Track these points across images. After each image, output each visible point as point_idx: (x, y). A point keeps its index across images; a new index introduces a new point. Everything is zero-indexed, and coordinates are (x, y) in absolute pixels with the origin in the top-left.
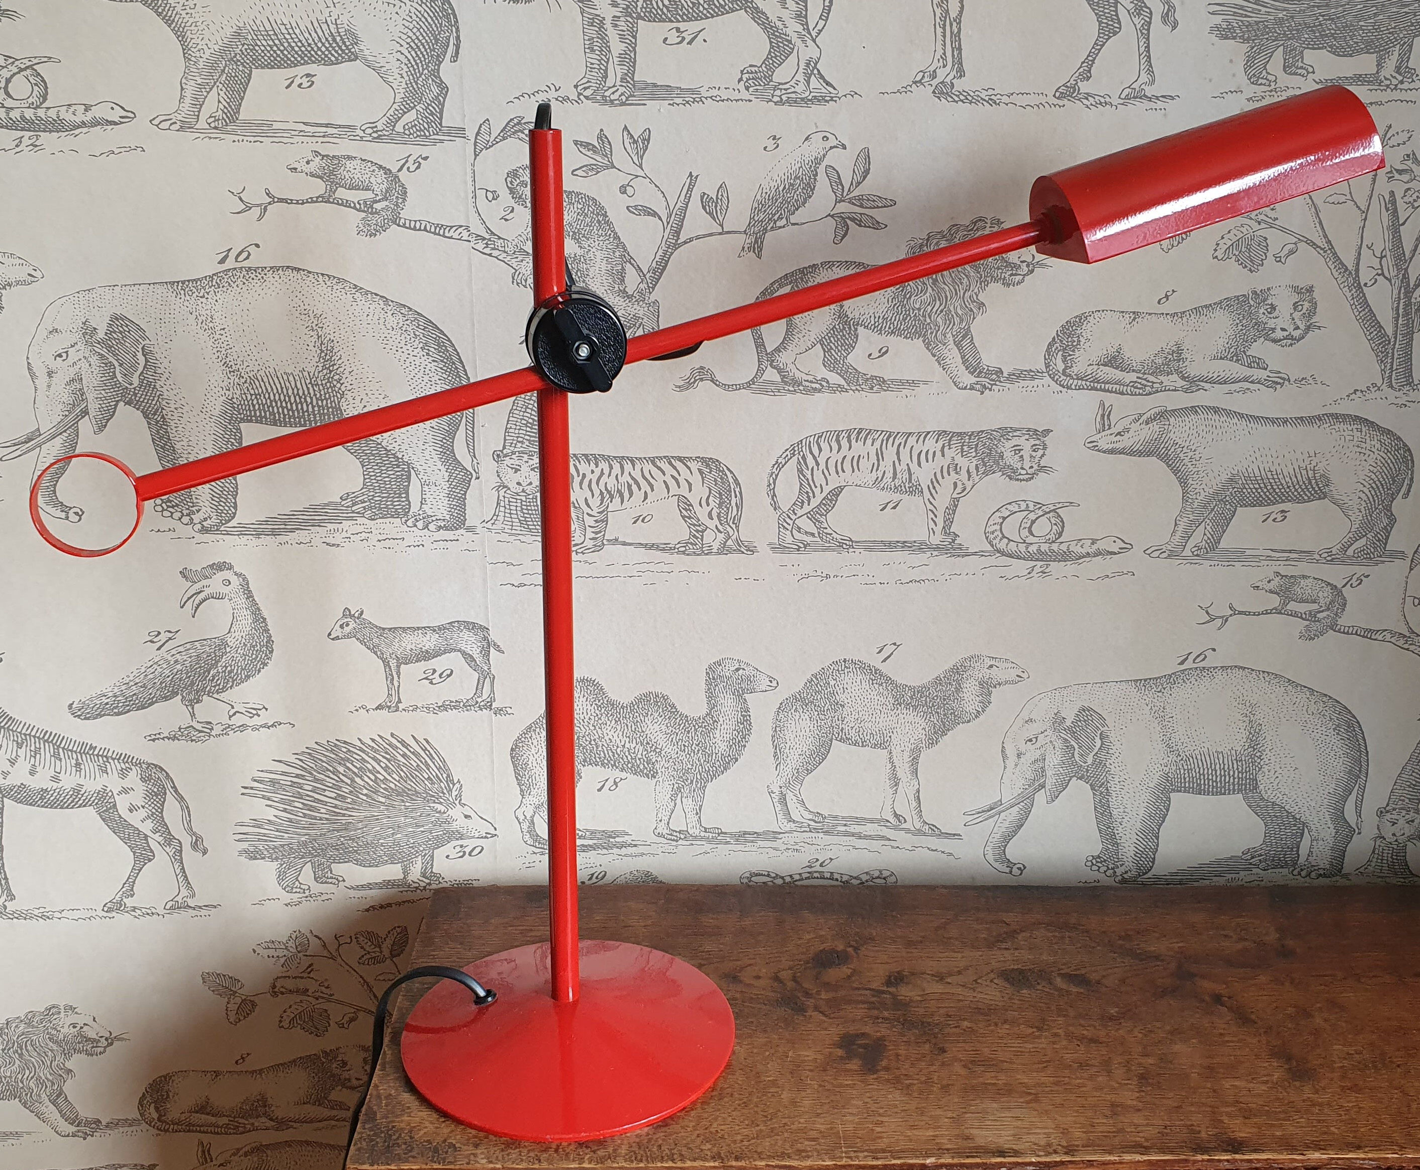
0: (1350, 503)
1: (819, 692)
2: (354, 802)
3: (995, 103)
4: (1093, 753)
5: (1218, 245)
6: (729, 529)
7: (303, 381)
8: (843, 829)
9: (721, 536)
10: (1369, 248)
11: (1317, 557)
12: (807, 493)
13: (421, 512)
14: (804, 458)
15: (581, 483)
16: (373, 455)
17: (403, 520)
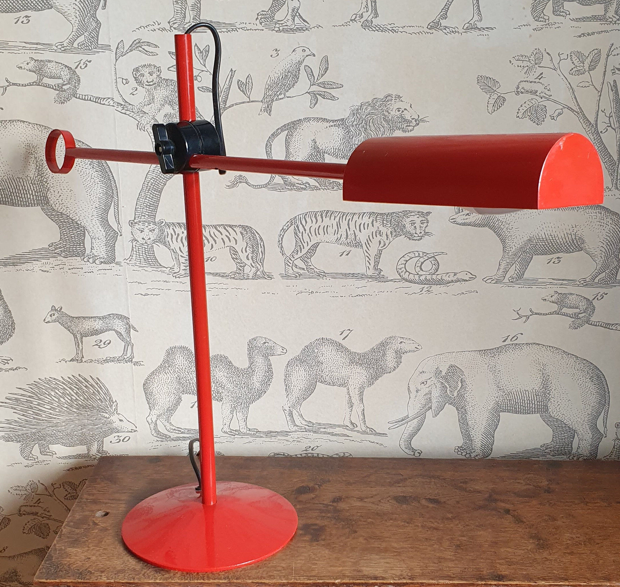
0: (596, 253)
1: (309, 356)
2: (60, 411)
3: (395, 31)
4: (457, 390)
5: (519, 110)
6: (258, 265)
7: (27, 182)
8: (324, 430)
9: (254, 270)
10: (603, 112)
11: (578, 283)
12: (300, 246)
13: (91, 254)
14: (298, 227)
15: (177, 239)
16: (65, 222)
17: (82, 258)
